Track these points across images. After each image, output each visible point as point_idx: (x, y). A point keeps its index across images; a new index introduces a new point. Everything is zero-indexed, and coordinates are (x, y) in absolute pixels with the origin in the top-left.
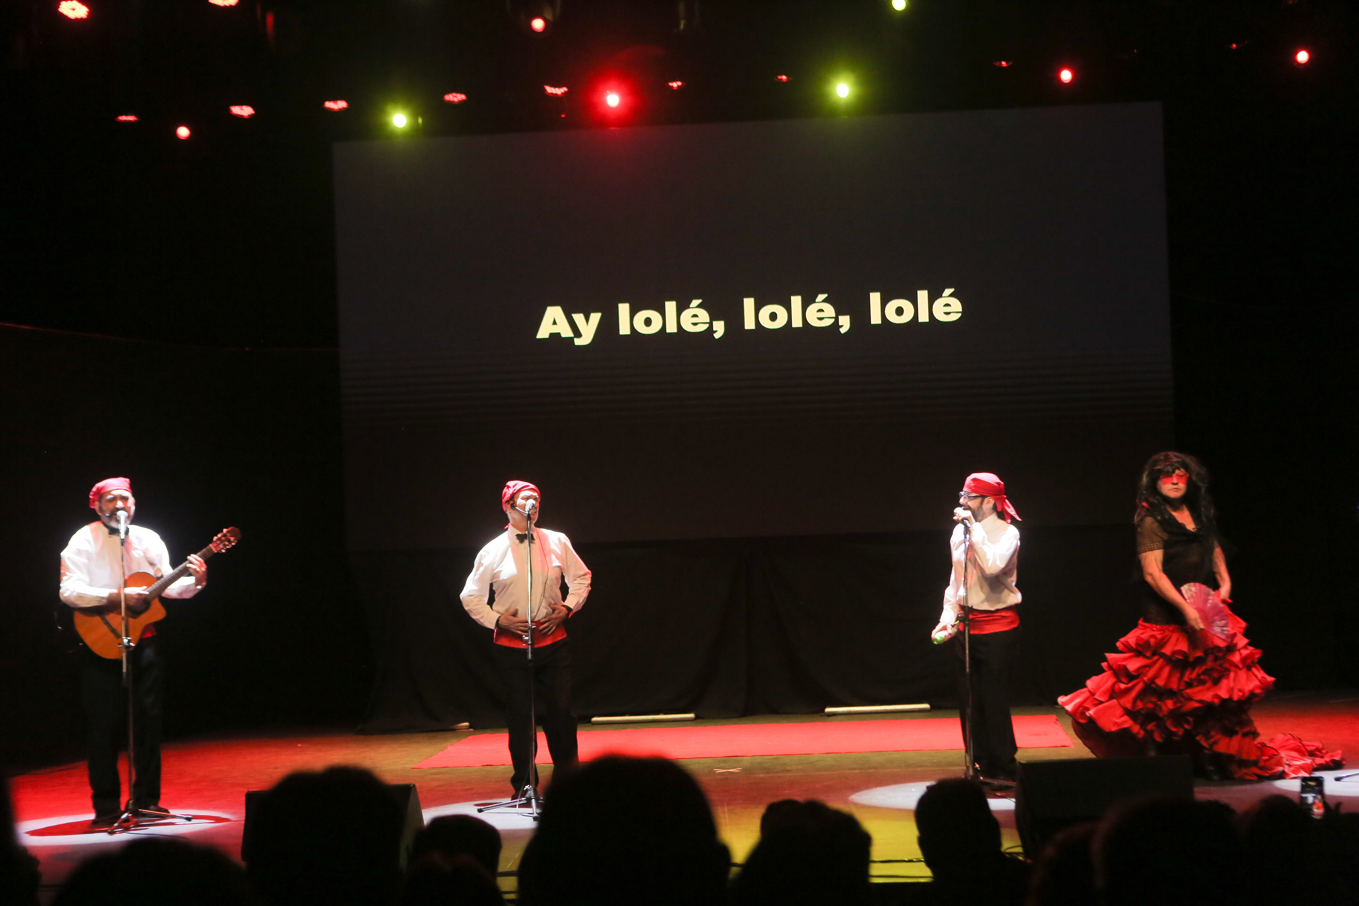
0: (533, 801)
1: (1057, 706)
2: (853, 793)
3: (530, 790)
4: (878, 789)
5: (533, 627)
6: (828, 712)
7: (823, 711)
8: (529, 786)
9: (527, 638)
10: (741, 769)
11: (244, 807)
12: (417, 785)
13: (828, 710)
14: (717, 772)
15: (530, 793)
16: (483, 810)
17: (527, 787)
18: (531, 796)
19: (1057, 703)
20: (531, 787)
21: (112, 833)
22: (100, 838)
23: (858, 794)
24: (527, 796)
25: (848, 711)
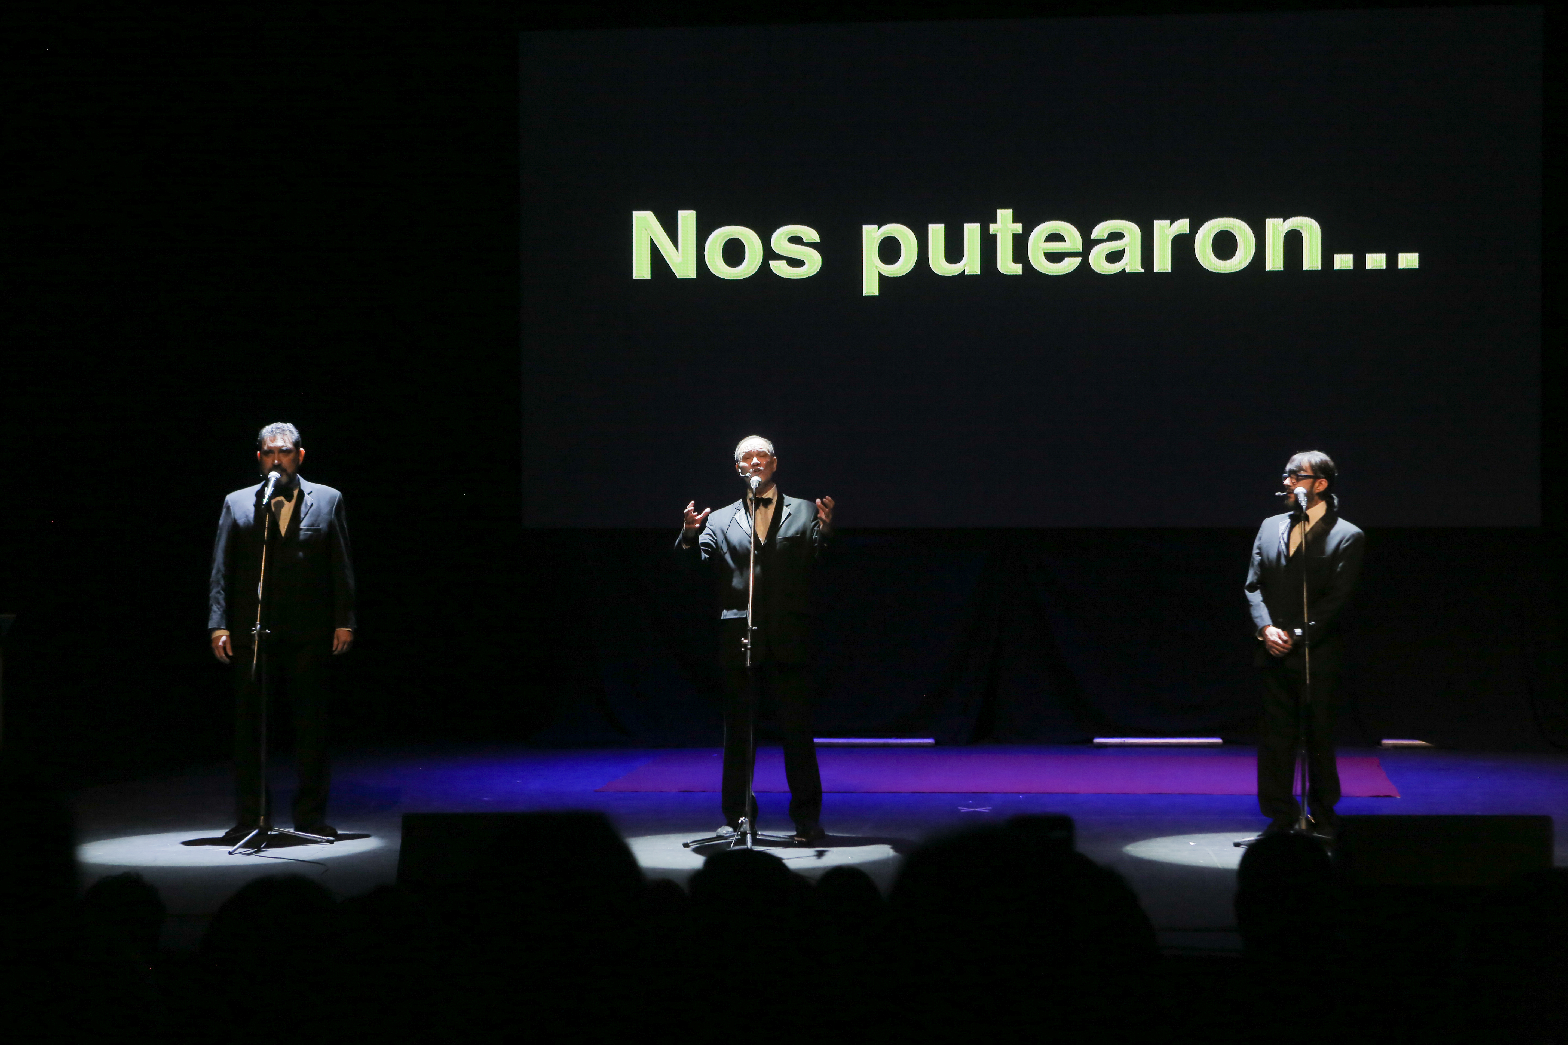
0: (749, 836)
1: (1379, 747)
2: (1129, 844)
3: (745, 823)
4: (1159, 840)
5: (754, 628)
6: (1097, 743)
7: (1091, 741)
8: (744, 818)
9: (746, 641)
10: (991, 808)
13: (1098, 740)
14: (962, 811)
15: (746, 826)
16: (690, 844)
17: (742, 819)
18: (746, 830)
19: (1379, 743)
20: (746, 819)
23: (1135, 845)
24: (742, 830)
25: (1121, 743)
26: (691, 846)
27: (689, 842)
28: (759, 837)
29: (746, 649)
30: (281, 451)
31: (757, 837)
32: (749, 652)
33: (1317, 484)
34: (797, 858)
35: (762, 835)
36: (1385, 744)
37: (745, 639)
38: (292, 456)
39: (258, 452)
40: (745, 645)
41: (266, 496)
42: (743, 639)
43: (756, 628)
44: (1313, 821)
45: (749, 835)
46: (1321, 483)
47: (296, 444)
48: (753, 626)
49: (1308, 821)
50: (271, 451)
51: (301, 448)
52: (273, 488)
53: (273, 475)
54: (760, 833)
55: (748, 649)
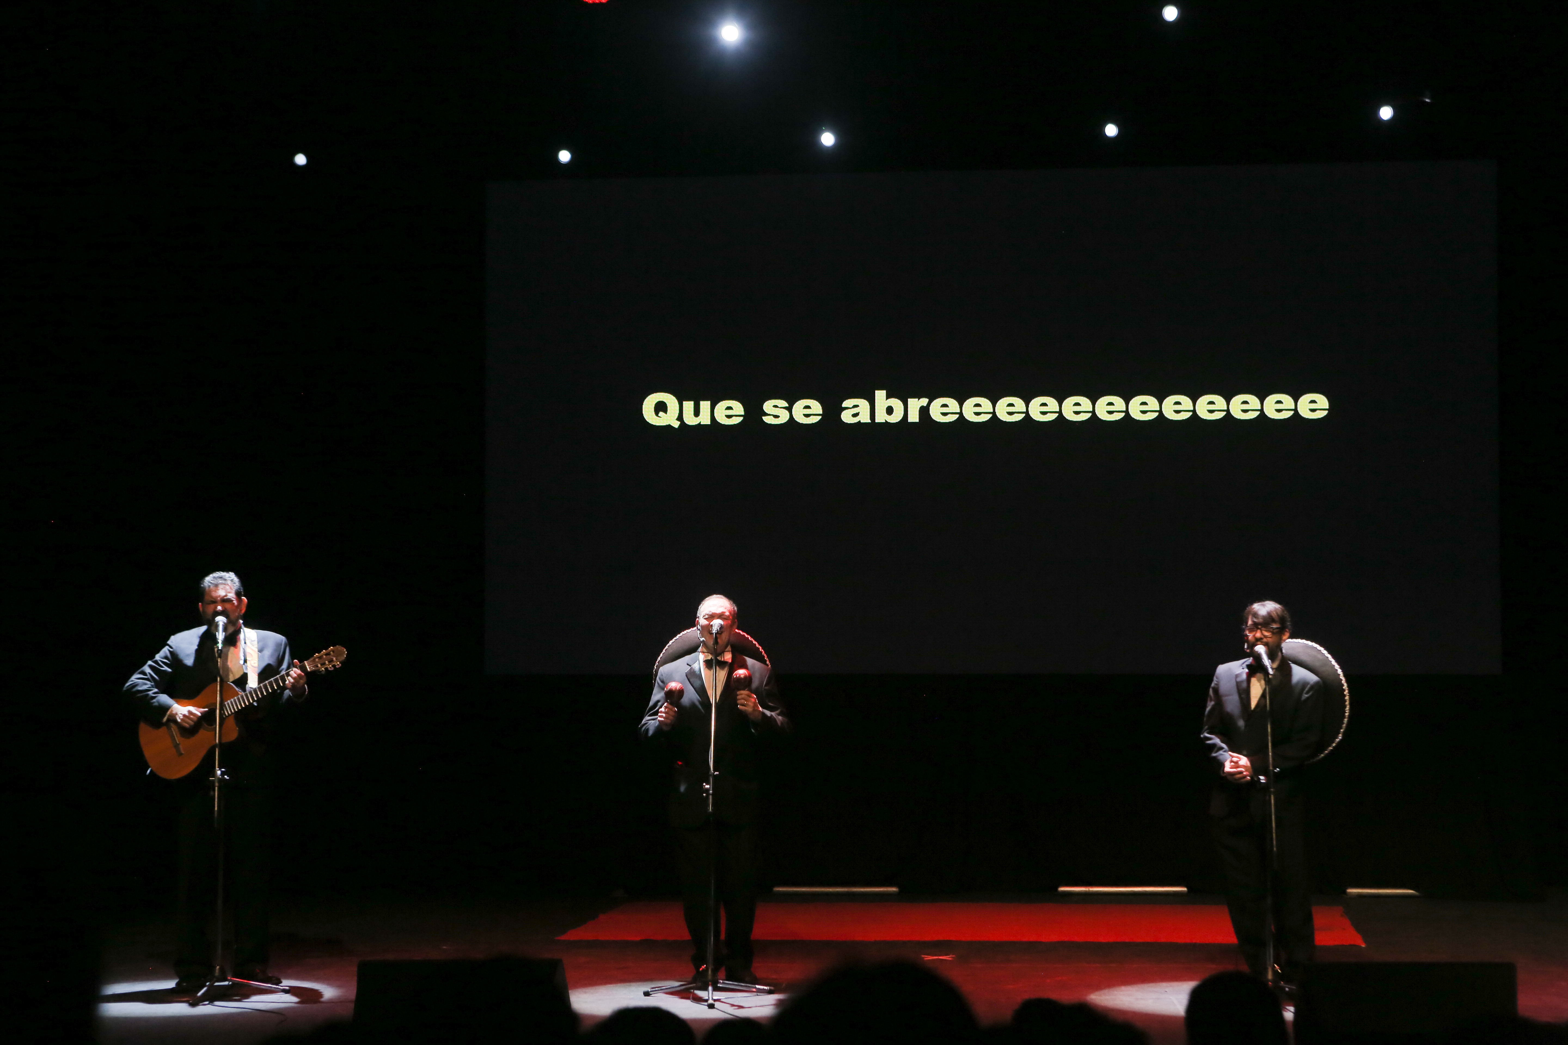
1: (1345, 896)
2: (1092, 992)
3: (705, 971)
4: (1123, 988)
5: (716, 773)
6: (1062, 891)
7: (1056, 889)
8: (705, 965)
11: (355, 978)
13: (1062, 889)
15: (705, 975)
16: (651, 993)
20: (707, 967)
21: (193, 1004)
22: (179, 1009)
23: (1097, 993)
25: (1086, 891)
26: (651, 994)
27: (650, 990)
28: (721, 986)
29: (708, 794)
30: (225, 599)
31: (719, 985)
32: (711, 797)
34: (760, 1006)
35: (723, 983)
36: (1350, 892)
37: (707, 784)
38: (235, 605)
39: (200, 601)
40: (708, 790)
41: (219, 641)
42: (704, 784)
43: (718, 773)
44: (1280, 971)
45: (710, 983)
47: (239, 594)
48: (715, 770)
49: (1275, 972)
50: (214, 601)
51: (243, 598)
52: (224, 633)
53: (221, 620)
54: (721, 981)
55: (710, 794)
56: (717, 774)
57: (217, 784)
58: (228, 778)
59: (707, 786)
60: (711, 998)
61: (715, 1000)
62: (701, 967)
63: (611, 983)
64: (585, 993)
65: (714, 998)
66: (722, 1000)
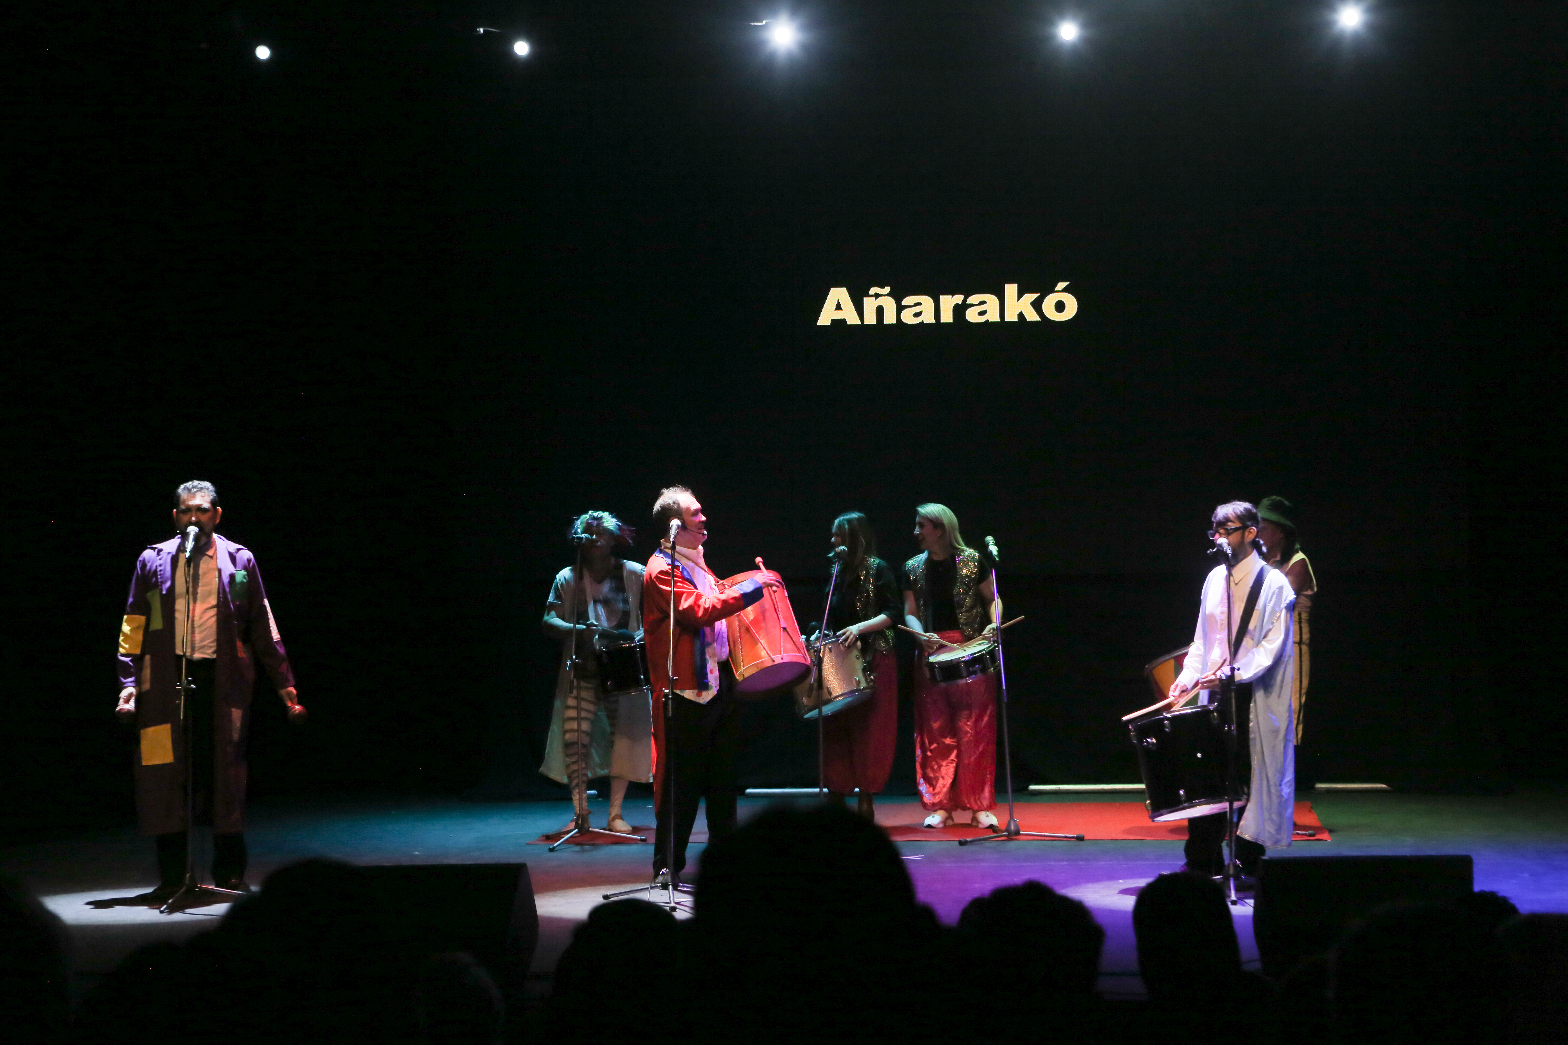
3: (667, 874)
6: (1033, 789)
7: (1027, 788)
8: (665, 869)
9: (668, 691)
10: (923, 856)
12: (529, 864)
15: (667, 878)
17: (663, 870)
20: (668, 870)
21: (165, 911)
24: (663, 881)
25: (1056, 789)
29: (667, 699)
30: (199, 509)
32: (670, 702)
33: (1247, 533)
36: (1318, 788)
37: (666, 689)
38: (209, 515)
39: (175, 510)
40: (666, 695)
41: (187, 549)
44: (1241, 866)
45: (670, 886)
46: (1250, 532)
47: (214, 503)
48: (674, 675)
49: (1236, 866)
50: (189, 510)
51: (218, 507)
52: (194, 542)
53: (192, 530)
54: (681, 884)
55: (669, 699)
56: (676, 679)
57: (183, 693)
58: (195, 687)
59: (667, 691)
60: (672, 902)
61: (677, 903)
62: (661, 871)
63: (580, 886)
64: (555, 896)
65: (676, 900)
66: (682, 903)
